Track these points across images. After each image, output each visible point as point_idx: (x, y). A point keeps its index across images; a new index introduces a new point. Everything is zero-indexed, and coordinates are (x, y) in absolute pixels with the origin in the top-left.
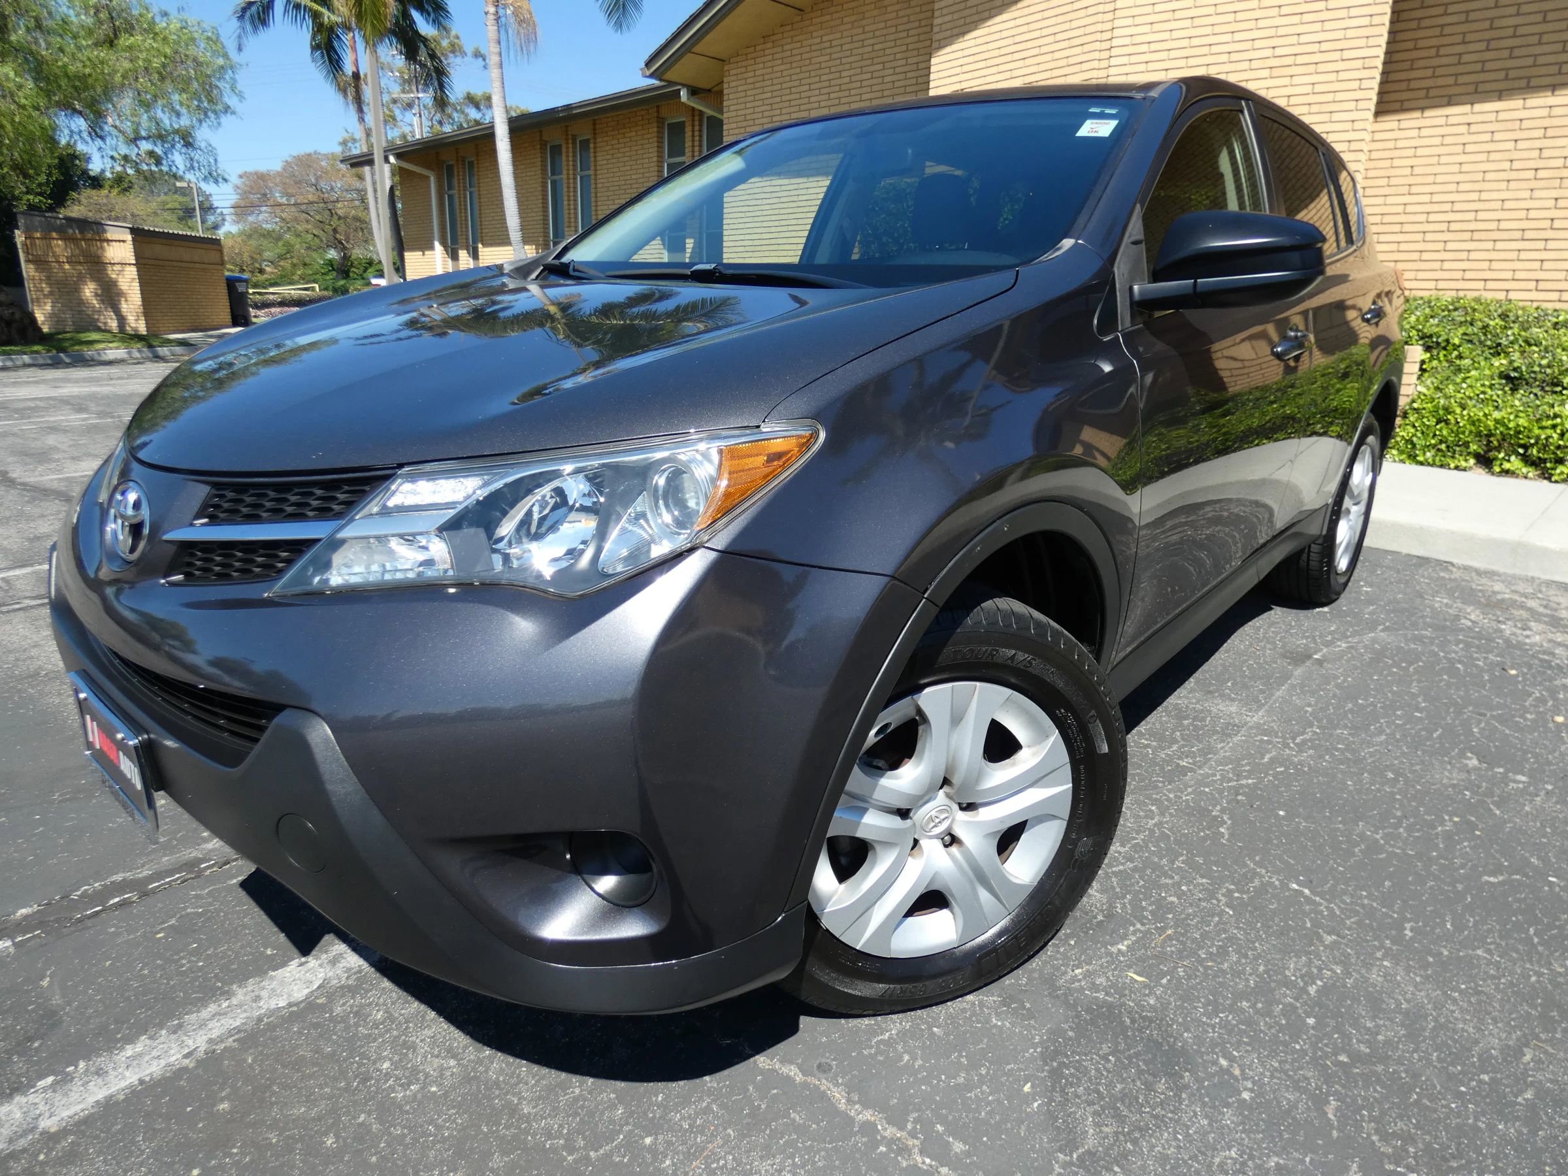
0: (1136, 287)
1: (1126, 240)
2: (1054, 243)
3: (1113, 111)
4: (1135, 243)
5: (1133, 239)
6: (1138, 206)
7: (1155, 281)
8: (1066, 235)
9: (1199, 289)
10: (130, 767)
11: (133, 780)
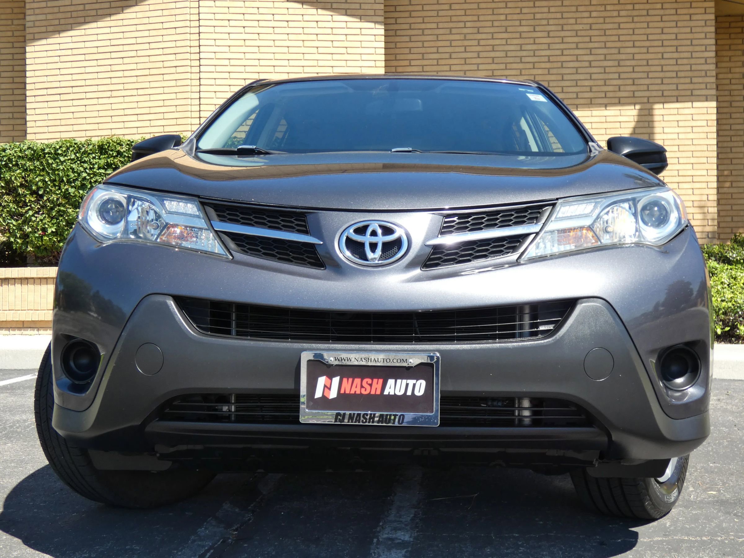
3: (532, 91)
10: (407, 385)
11: (409, 393)
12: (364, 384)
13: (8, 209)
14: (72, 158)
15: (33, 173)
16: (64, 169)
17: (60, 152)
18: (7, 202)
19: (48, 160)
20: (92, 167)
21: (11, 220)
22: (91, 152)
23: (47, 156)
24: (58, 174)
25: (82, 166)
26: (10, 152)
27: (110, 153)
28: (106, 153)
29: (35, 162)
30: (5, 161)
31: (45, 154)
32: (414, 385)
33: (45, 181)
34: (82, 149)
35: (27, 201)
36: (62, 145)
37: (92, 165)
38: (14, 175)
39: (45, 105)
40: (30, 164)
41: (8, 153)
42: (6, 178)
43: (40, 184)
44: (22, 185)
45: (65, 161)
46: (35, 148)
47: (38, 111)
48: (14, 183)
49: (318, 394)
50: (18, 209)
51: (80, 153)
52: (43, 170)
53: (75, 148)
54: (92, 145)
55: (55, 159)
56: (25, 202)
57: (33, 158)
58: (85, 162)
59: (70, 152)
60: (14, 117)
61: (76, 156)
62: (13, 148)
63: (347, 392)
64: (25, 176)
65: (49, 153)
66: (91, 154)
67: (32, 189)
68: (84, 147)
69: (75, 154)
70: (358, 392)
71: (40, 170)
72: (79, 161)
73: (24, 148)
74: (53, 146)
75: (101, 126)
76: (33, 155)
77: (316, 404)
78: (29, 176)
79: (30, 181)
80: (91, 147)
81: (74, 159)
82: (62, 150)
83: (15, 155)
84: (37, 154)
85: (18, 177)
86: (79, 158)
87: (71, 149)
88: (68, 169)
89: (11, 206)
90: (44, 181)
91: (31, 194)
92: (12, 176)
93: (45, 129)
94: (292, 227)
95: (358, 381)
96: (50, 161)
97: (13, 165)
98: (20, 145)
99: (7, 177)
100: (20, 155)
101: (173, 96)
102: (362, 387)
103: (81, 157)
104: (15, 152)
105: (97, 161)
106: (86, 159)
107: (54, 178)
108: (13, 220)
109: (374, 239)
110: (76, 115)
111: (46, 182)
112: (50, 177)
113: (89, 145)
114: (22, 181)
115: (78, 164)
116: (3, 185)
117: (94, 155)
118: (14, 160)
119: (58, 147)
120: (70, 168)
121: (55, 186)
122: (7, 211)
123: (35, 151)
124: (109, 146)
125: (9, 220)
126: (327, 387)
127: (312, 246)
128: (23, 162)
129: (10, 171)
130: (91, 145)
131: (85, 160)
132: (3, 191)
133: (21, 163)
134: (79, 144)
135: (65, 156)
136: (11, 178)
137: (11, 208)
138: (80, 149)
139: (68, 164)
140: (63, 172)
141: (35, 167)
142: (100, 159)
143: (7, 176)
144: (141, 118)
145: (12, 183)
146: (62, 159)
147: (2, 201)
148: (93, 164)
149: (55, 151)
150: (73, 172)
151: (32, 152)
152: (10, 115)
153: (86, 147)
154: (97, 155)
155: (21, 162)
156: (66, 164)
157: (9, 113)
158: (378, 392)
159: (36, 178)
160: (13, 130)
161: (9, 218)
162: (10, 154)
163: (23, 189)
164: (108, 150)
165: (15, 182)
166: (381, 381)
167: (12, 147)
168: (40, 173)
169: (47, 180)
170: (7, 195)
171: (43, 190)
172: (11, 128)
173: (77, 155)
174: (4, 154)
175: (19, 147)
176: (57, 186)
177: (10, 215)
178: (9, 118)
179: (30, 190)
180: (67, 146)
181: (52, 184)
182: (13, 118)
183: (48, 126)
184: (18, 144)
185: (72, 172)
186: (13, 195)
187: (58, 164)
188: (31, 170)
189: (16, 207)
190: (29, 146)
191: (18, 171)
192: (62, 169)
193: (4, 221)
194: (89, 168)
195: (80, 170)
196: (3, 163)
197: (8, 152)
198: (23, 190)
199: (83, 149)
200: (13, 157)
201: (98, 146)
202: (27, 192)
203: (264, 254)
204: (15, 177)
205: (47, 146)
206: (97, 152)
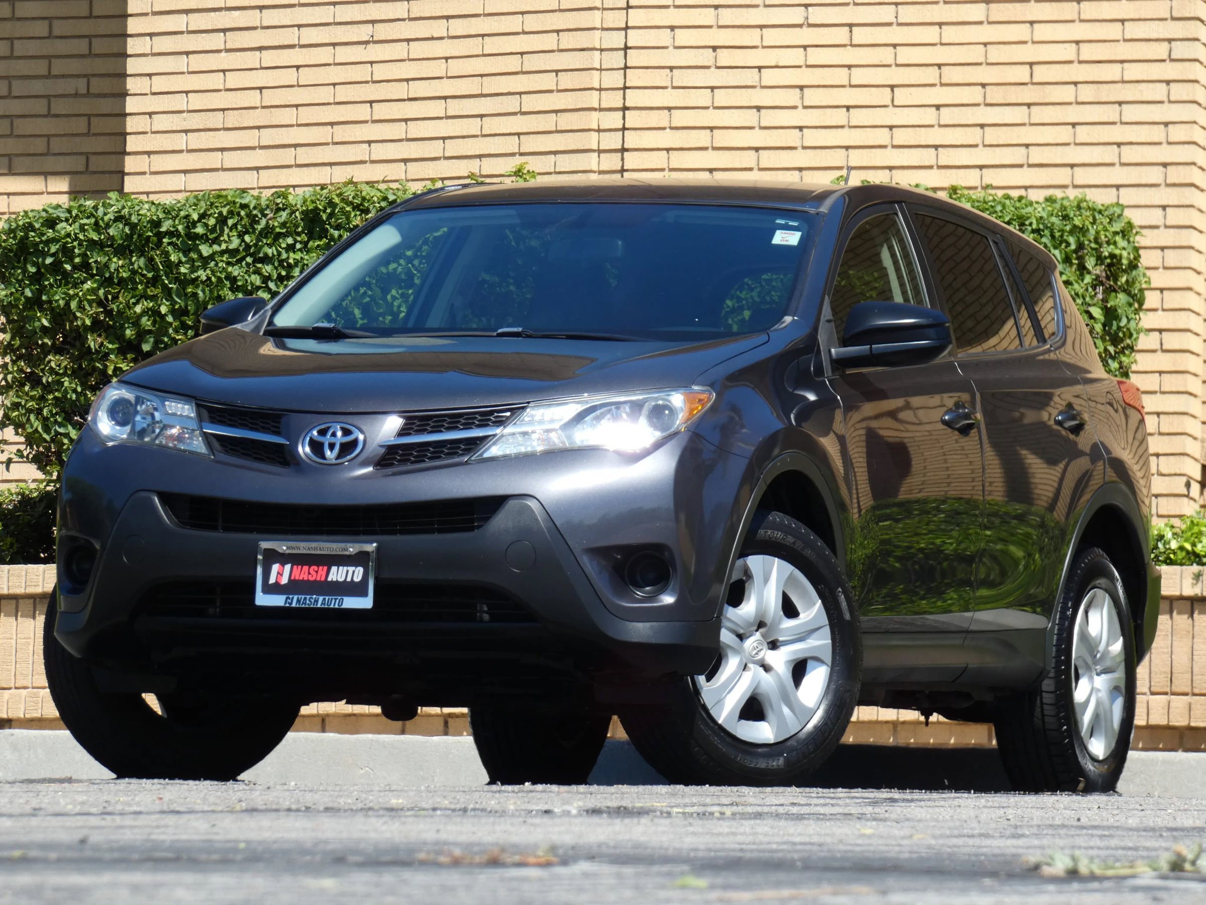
0: (833, 350)
1: (823, 319)
2: (779, 319)
3: (796, 224)
4: (829, 321)
5: (826, 318)
6: (827, 297)
7: (845, 346)
8: (786, 314)
9: (874, 352)
10: (347, 572)
11: (349, 579)
12: (311, 571)
13: (56, 394)
14: (231, 247)
15: (126, 289)
16: (209, 279)
17: (200, 230)
18: (57, 374)
19: (167, 254)
20: (284, 273)
21: (65, 426)
22: (284, 231)
23: (165, 240)
24: (195, 295)
25: (258, 272)
26: (69, 229)
27: (332, 235)
28: (324, 234)
29: (134, 259)
30: (53, 255)
31: (160, 236)
32: (354, 572)
33: (160, 312)
34: (258, 222)
35: (110, 372)
36: (205, 211)
37: (283, 267)
38: (77, 295)
39: (181, 64)
40: (121, 263)
41: (63, 232)
42: (55, 304)
43: (146, 322)
44: (97, 326)
45: (212, 257)
46: (134, 219)
47: (159, 84)
48: (76, 318)
49: (272, 580)
50: (85, 395)
51: (254, 232)
52: (155, 281)
53: (242, 218)
54: (287, 211)
55: (186, 252)
56: (104, 372)
57: (129, 246)
58: (266, 260)
59: (226, 230)
60: (92, 91)
61: (243, 241)
62: (77, 215)
63: (297, 578)
64: (106, 298)
65: (170, 234)
66: (285, 235)
67: (124, 335)
68: (265, 216)
69: (241, 236)
70: (306, 578)
71: (148, 282)
72: (251, 255)
73: (106, 218)
74: (182, 213)
75: (341, 133)
76: (129, 237)
77: (270, 589)
78: (117, 298)
79: (120, 313)
80: (284, 215)
81: (236, 251)
82: (206, 225)
83: (81, 237)
84: (140, 236)
85: (88, 301)
86: (250, 247)
87: (230, 222)
88: (219, 280)
89: (66, 384)
90: (154, 313)
91: (122, 352)
92: (72, 297)
93: (180, 142)
94: (268, 429)
95: (306, 568)
96: (173, 258)
97: (75, 267)
98: (96, 208)
99: (57, 301)
100: (95, 236)
101: (549, 42)
102: (309, 573)
103: (256, 245)
104: (82, 228)
105: (298, 256)
106: (270, 251)
107: (183, 304)
108: (70, 427)
109: (333, 440)
110: (271, 98)
111: (163, 317)
112: (174, 303)
113: (278, 210)
114: (97, 314)
115: (248, 265)
116: (45, 323)
117: (290, 241)
118: (76, 251)
119: (195, 217)
120: (227, 278)
121: (184, 327)
122: (55, 398)
123: (133, 227)
124: (331, 215)
125: (61, 425)
126: (280, 574)
127: (281, 446)
128: (102, 259)
129: (66, 284)
130: (284, 210)
131: (266, 255)
132: (46, 341)
133: (96, 262)
134: (252, 207)
135: (216, 241)
136: (68, 304)
137: (66, 392)
138: (254, 221)
139: (220, 265)
140: (207, 289)
141: (134, 272)
142: (305, 248)
143: (59, 298)
144: (455, 107)
145: (71, 317)
146: (205, 250)
147: (43, 370)
148: (290, 267)
149: (188, 227)
150: (234, 289)
151: (127, 230)
152: (81, 85)
153: (271, 215)
154: (299, 239)
155: (97, 258)
156: (216, 265)
157: (78, 76)
158: (323, 579)
159: (135, 304)
160: (88, 134)
161: (59, 420)
162: (68, 235)
163: (100, 336)
164: (329, 224)
165: (78, 314)
166: (326, 568)
167: (74, 213)
168: (145, 290)
169: (164, 310)
170: (56, 354)
171: (152, 340)
172: (80, 125)
173: (247, 238)
174: (50, 233)
175: (91, 215)
176: (190, 328)
177: (63, 410)
178: (76, 95)
179: (118, 339)
180: (221, 213)
181: (176, 324)
182: (88, 94)
183: (186, 132)
184: (90, 203)
185: (231, 289)
186: (73, 354)
187: (193, 266)
188: (122, 282)
189: (79, 389)
190: (119, 211)
191: (89, 285)
192: (204, 278)
193: (47, 429)
194: (275, 277)
195: (252, 283)
196: (49, 261)
197: (63, 228)
198: (99, 340)
199: (263, 222)
200: (75, 243)
201: (302, 213)
202: (110, 346)
203: (243, 454)
204: (80, 301)
205: (167, 211)
206: (300, 229)
